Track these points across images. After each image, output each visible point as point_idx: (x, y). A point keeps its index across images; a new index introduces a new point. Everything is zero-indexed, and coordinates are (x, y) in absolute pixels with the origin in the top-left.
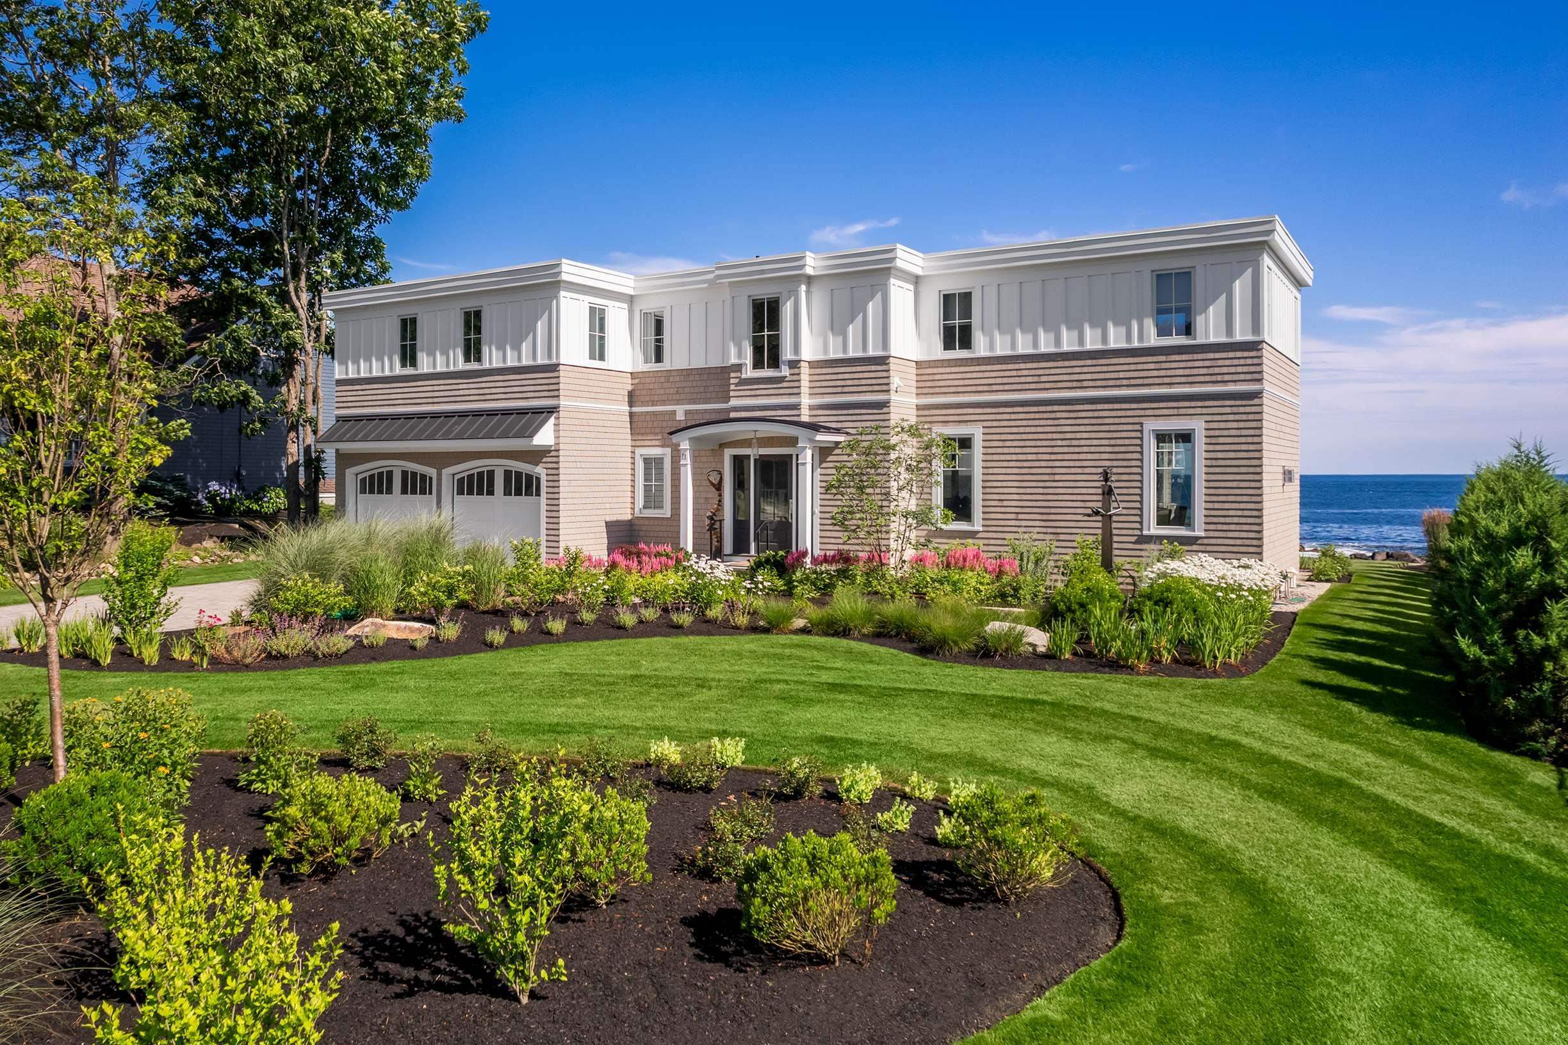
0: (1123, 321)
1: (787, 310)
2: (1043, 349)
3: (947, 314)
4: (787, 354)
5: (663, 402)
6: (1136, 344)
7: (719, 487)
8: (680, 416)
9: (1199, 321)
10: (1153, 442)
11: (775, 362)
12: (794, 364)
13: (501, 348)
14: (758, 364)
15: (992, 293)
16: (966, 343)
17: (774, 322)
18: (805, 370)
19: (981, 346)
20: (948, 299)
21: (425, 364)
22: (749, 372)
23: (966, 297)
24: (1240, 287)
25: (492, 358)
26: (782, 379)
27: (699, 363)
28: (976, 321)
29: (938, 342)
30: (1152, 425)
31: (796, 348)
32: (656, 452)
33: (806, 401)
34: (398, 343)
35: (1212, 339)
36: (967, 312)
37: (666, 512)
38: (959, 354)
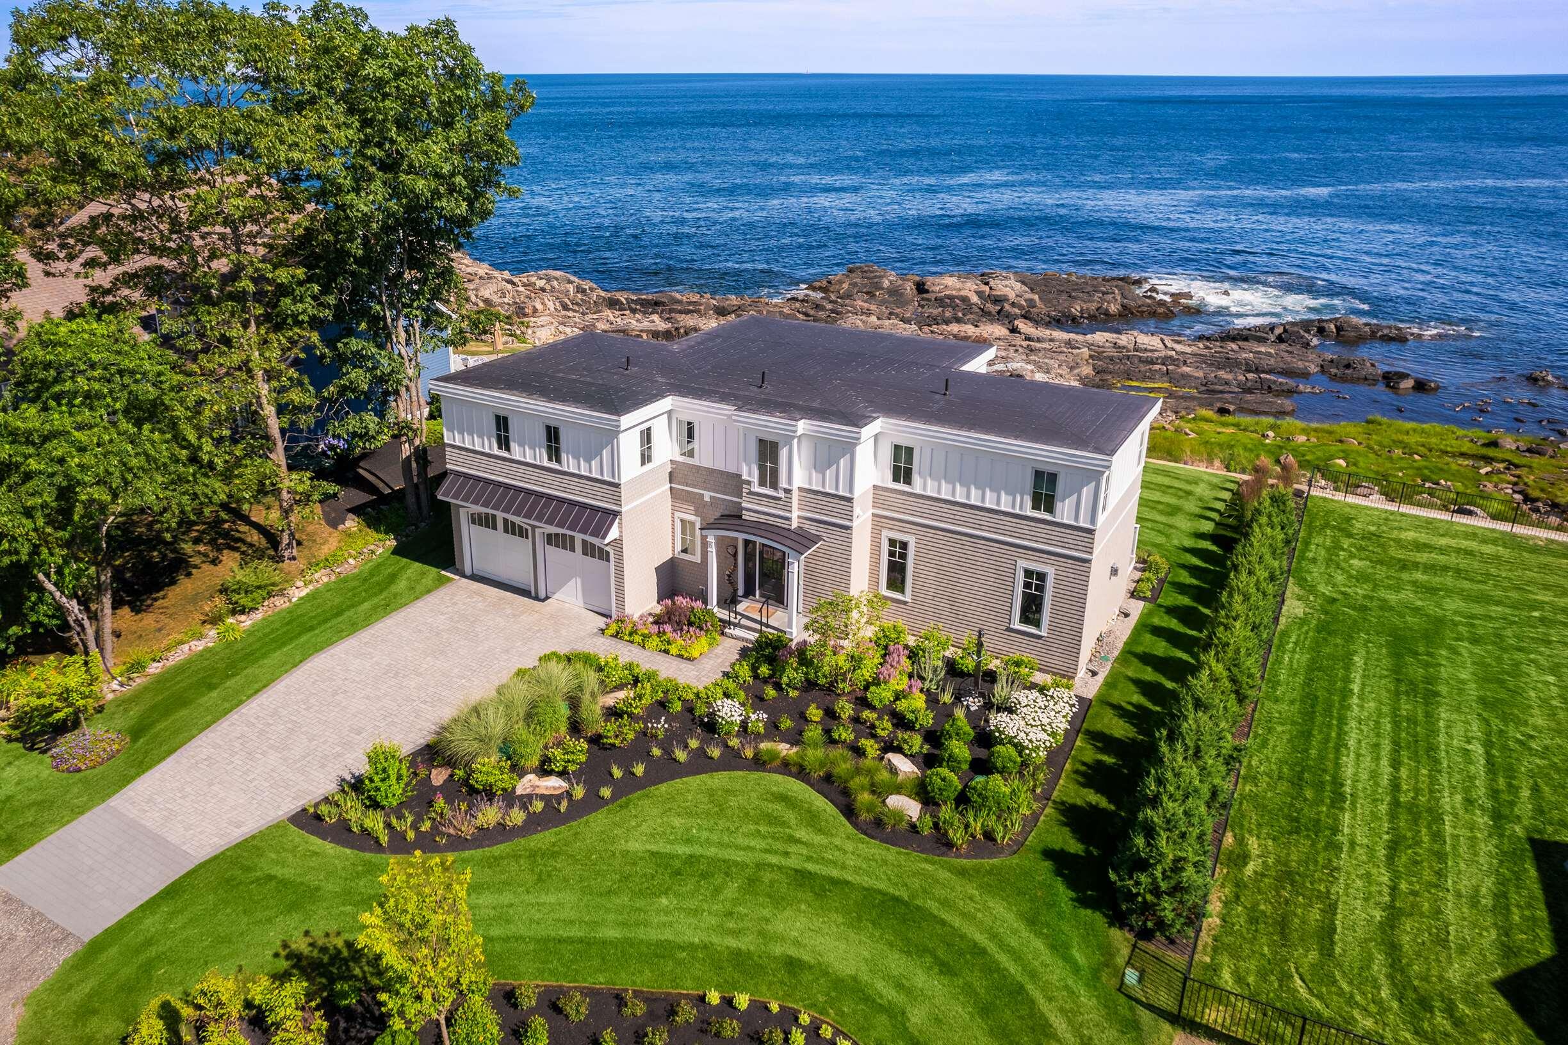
0: (1011, 493)
1: (783, 453)
2: (958, 499)
3: (896, 458)
4: (783, 484)
5: (695, 486)
6: (1017, 511)
7: (735, 555)
8: (707, 498)
9: (1059, 505)
10: (1022, 574)
11: (774, 485)
12: (787, 491)
13: (577, 457)
14: (762, 483)
15: (927, 453)
16: (908, 480)
17: (775, 459)
18: (795, 495)
19: (917, 486)
20: (897, 448)
21: (516, 452)
22: (756, 488)
23: (910, 451)
24: (1087, 492)
25: (569, 463)
26: (779, 499)
27: (720, 466)
28: (915, 467)
29: (889, 475)
30: (1023, 564)
31: (790, 480)
32: (692, 518)
33: (795, 514)
34: (494, 432)
35: (1065, 521)
36: (909, 459)
37: (697, 559)
38: (901, 487)
